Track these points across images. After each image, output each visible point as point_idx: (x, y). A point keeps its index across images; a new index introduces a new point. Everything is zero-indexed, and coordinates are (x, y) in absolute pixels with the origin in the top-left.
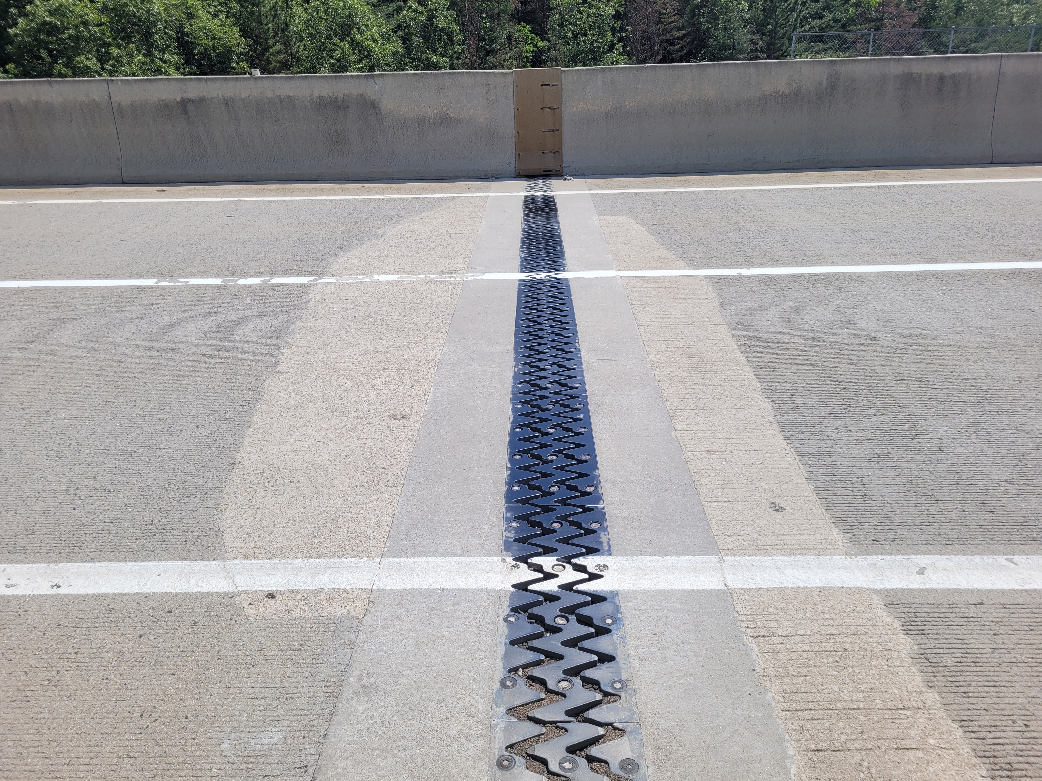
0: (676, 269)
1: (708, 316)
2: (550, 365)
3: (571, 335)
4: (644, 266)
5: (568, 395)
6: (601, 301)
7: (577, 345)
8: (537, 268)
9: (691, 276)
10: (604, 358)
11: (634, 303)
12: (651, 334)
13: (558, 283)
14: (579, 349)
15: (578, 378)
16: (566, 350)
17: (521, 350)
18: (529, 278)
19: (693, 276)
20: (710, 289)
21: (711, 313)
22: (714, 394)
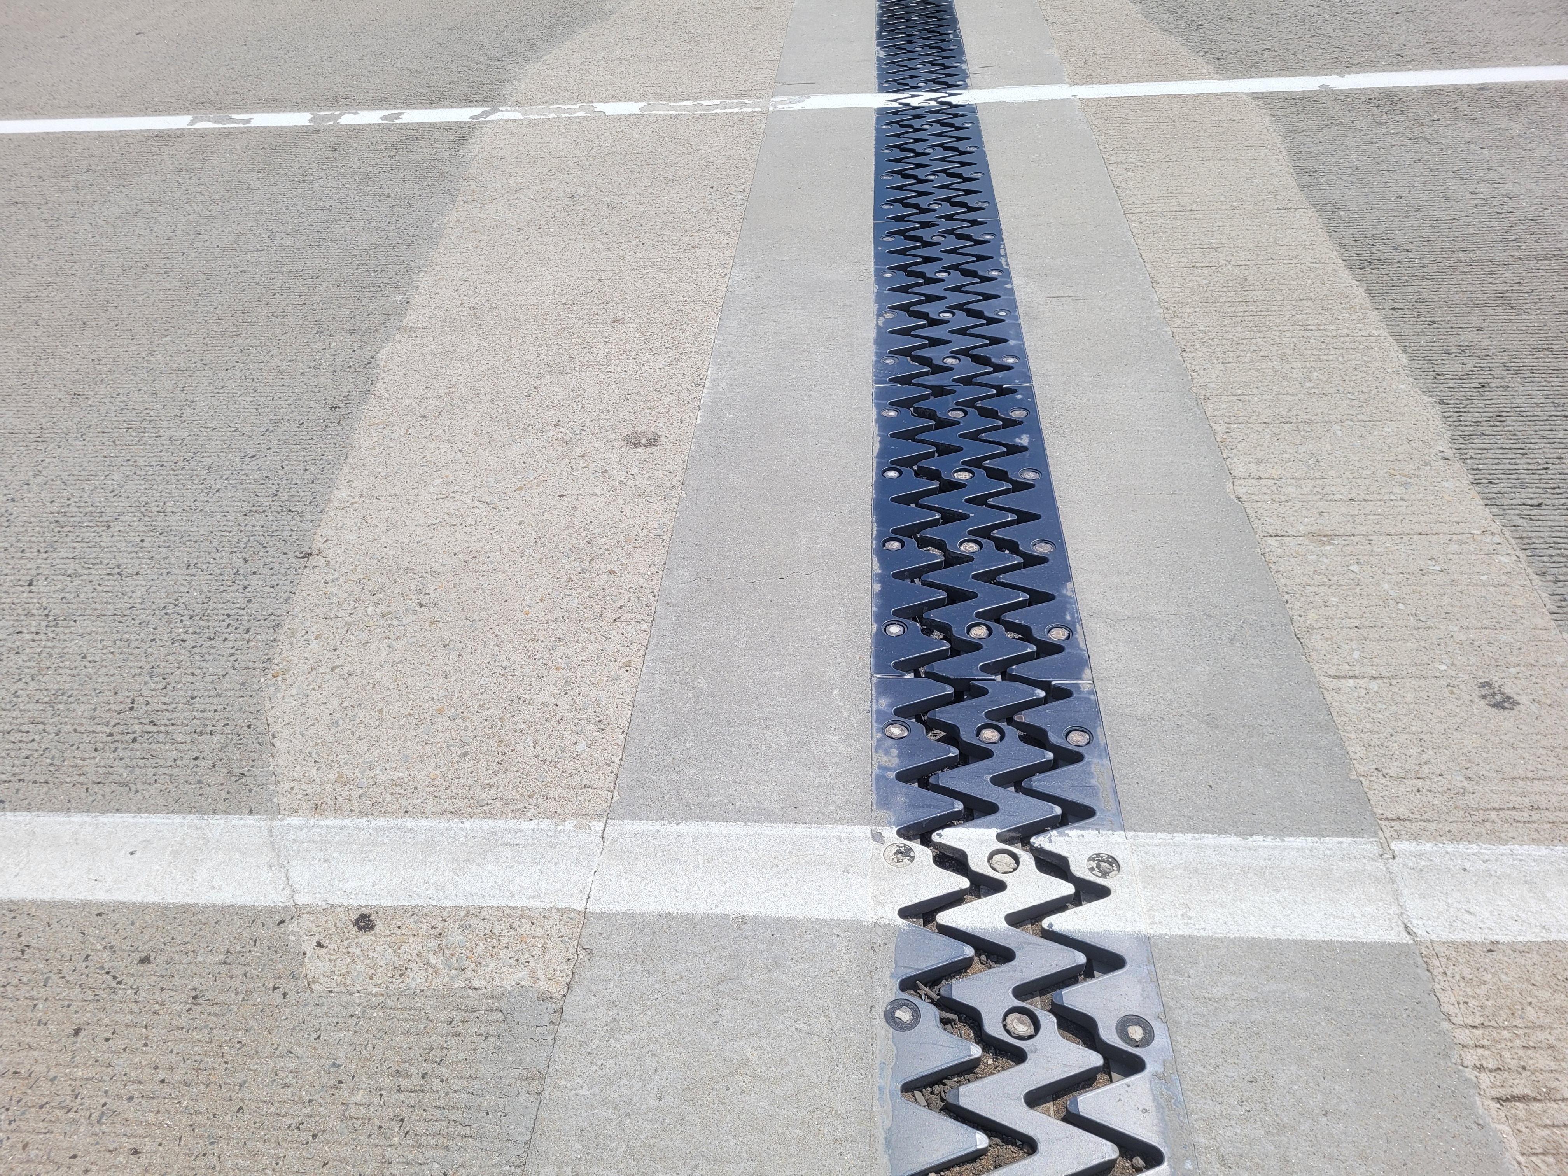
0: (1191, 79)
1: (1271, 188)
2: (951, 309)
3: (988, 237)
4: (1125, 72)
5: (993, 387)
6: (1044, 155)
7: (1003, 261)
8: (912, 82)
9: (1224, 94)
10: (1061, 293)
11: (1113, 159)
12: (1154, 233)
13: (956, 116)
14: (1008, 271)
15: (1012, 342)
16: (980, 273)
17: (888, 275)
18: (896, 105)
19: (1229, 94)
20: (1267, 124)
21: (1275, 181)
22: (1308, 384)
